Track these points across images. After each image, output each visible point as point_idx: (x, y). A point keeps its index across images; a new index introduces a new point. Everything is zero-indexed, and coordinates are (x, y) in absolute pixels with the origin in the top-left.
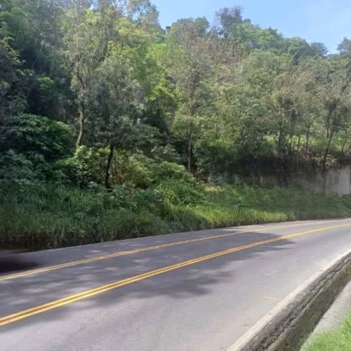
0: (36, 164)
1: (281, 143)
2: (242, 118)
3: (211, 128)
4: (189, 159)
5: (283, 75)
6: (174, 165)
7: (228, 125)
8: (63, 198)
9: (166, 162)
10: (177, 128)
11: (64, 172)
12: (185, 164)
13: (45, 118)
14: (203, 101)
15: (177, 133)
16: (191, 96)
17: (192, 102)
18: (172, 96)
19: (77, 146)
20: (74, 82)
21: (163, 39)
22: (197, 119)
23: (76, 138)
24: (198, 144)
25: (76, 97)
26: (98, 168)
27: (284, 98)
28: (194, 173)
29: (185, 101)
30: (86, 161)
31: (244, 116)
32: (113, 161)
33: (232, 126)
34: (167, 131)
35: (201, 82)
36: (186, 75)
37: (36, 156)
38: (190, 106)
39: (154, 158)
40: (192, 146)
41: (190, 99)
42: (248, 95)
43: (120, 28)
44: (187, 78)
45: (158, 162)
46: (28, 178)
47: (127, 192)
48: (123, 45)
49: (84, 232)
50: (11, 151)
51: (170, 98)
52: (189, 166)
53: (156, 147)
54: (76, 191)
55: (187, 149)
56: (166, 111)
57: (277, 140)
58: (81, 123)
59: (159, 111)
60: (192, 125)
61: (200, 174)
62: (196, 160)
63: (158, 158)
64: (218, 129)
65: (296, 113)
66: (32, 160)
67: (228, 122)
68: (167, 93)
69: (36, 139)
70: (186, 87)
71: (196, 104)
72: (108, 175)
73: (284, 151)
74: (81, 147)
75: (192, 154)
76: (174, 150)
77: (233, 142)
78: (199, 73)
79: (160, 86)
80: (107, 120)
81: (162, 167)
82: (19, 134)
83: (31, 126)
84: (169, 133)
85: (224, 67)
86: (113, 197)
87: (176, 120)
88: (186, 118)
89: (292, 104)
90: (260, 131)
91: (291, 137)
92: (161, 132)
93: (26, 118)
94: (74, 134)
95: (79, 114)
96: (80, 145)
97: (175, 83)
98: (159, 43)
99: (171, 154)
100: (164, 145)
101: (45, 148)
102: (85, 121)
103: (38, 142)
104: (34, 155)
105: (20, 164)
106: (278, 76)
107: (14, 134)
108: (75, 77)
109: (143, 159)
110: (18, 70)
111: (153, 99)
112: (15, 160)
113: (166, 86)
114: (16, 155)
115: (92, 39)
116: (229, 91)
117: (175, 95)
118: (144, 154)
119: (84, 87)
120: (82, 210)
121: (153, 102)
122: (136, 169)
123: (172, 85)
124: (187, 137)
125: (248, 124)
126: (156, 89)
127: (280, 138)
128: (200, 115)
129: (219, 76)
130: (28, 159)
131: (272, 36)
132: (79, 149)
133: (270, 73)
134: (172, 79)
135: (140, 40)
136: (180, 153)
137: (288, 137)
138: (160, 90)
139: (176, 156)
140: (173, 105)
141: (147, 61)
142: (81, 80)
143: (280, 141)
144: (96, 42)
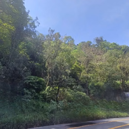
0: (32, 93)
1: (123, 84)
2: (106, 75)
3: (95, 78)
4: (87, 90)
5: (121, 59)
6: (82, 93)
7: (101, 77)
8: (41, 106)
9: (79, 92)
10: (82, 78)
11: (42, 96)
12: (86, 92)
13: (36, 77)
14: (91, 69)
15: (82, 81)
16: (87, 67)
17: (87, 69)
18: (80, 67)
19: (47, 86)
20: (47, 64)
21: (76, 48)
22: (89, 75)
23: (46, 83)
24: (90, 84)
25: (47, 69)
26: (54, 94)
27: (122, 67)
28: (89, 96)
29: (84, 69)
30: (50, 92)
31: (107, 74)
32: (59, 92)
33: (103, 77)
34: (78, 80)
35: (90, 62)
36: (84, 60)
37: (33, 90)
38: (87, 71)
39: (74, 90)
40: (88, 85)
41: (86, 68)
42: (108, 66)
43: (62, 47)
44: (85, 61)
45: (75, 92)
46: (30, 99)
47: (64, 104)
48: (63, 52)
49: (48, 120)
50: (25, 89)
51: (79, 68)
52: (87, 93)
53: (74, 86)
54: (46, 104)
55: (86, 86)
56: (78, 73)
57: (121, 82)
58: (48, 78)
59: (75, 73)
60: (87, 77)
61: (92, 96)
62: (90, 91)
63: (75, 90)
64: (98, 79)
65: (127, 72)
66: (31, 92)
67: (101, 76)
68: (78, 66)
69: (33, 84)
70: (85, 64)
71: (89, 70)
72: (57, 97)
73: (125, 87)
74: (48, 87)
75: (88, 88)
76: (81, 87)
77: (104, 83)
78: (89, 59)
79: (75, 64)
80: (57, 77)
81: (77, 94)
82: (27, 83)
83: (32, 80)
84: (79, 81)
85: (98, 56)
86: (59, 106)
87: (82, 76)
88: (85, 75)
89: (125, 69)
90: (114, 79)
91: (127, 81)
92: (76, 80)
93: (30, 77)
94: (46, 82)
95: (48, 75)
96: (48, 86)
97: (81, 63)
98: (75, 50)
99: (80, 88)
100: (78, 85)
101: (36, 87)
102: (50, 77)
103: (33, 86)
104: (32, 90)
105: (27, 94)
106: (119, 59)
107: (26, 83)
108: (47, 63)
109: (70, 90)
110: (29, 61)
111: (73, 68)
112: (26, 92)
113: (77, 64)
114: (26, 91)
115: (53, 50)
116: (101, 65)
117: (81, 67)
118: (70, 89)
119: (50, 66)
120: (48, 111)
121: (73, 69)
122: (67, 94)
123: (80, 64)
124: (86, 82)
125: (109, 77)
126: (74, 65)
127: (122, 81)
128: (91, 74)
129: (96, 59)
130: (30, 92)
131: (115, 45)
132: (47, 88)
133: (115, 58)
134: (79, 61)
135: (68, 50)
136: (84, 88)
137: (125, 81)
138: (76, 66)
139: (82, 89)
140: (80, 70)
141: (71, 56)
142: (49, 64)
143: (122, 83)
144: (54, 51)
